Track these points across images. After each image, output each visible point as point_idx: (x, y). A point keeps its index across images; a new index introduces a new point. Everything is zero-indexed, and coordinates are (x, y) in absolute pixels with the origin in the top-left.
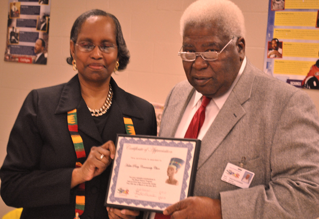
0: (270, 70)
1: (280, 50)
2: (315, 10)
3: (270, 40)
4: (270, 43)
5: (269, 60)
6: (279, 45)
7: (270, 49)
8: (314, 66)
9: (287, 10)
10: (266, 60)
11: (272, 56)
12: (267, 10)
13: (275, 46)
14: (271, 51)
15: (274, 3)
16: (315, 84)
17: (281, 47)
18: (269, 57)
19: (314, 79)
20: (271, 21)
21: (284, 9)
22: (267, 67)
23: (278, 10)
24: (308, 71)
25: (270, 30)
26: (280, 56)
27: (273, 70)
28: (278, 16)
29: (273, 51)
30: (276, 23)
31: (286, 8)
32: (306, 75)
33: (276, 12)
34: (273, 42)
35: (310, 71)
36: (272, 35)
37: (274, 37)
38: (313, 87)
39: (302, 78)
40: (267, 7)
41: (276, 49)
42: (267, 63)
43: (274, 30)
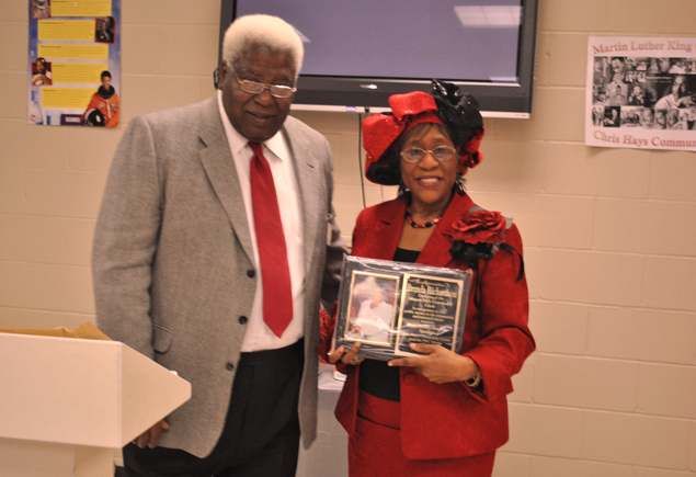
0: (36, 103)
1: (48, 74)
2: (91, 18)
3: (34, 61)
4: (34, 65)
5: (34, 88)
6: (47, 66)
7: (35, 73)
8: (96, 94)
9: (54, 18)
10: (31, 88)
11: (39, 83)
12: (27, 18)
13: (41, 68)
14: (36, 76)
15: (36, 8)
16: (98, 119)
17: (50, 70)
18: (34, 84)
19: (98, 112)
20: (33, 33)
21: (50, 17)
22: (33, 98)
23: (42, 18)
24: (87, 101)
25: (33, 47)
26: (49, 82)
27: (41, 103)
28: (42, 26)
29: (39, 75)
30: (40, 37)
31: (52, 15)
32: (86, 107)
33: (40, 21)
34: (39, 63)
35: (92, 102)
36: (36, 53)
37: (39, 56)
38: (96, 124)
39: (80, 111)
40: (27, 14)
41: (44, 73)
42: (33, 92)
43: (39, 46)
